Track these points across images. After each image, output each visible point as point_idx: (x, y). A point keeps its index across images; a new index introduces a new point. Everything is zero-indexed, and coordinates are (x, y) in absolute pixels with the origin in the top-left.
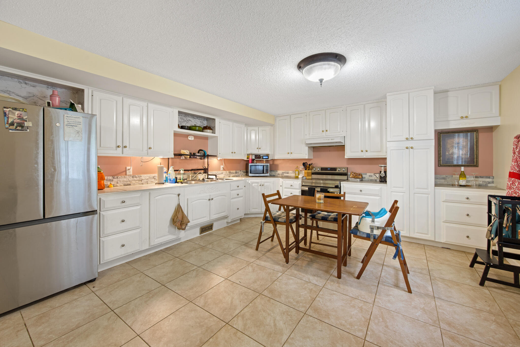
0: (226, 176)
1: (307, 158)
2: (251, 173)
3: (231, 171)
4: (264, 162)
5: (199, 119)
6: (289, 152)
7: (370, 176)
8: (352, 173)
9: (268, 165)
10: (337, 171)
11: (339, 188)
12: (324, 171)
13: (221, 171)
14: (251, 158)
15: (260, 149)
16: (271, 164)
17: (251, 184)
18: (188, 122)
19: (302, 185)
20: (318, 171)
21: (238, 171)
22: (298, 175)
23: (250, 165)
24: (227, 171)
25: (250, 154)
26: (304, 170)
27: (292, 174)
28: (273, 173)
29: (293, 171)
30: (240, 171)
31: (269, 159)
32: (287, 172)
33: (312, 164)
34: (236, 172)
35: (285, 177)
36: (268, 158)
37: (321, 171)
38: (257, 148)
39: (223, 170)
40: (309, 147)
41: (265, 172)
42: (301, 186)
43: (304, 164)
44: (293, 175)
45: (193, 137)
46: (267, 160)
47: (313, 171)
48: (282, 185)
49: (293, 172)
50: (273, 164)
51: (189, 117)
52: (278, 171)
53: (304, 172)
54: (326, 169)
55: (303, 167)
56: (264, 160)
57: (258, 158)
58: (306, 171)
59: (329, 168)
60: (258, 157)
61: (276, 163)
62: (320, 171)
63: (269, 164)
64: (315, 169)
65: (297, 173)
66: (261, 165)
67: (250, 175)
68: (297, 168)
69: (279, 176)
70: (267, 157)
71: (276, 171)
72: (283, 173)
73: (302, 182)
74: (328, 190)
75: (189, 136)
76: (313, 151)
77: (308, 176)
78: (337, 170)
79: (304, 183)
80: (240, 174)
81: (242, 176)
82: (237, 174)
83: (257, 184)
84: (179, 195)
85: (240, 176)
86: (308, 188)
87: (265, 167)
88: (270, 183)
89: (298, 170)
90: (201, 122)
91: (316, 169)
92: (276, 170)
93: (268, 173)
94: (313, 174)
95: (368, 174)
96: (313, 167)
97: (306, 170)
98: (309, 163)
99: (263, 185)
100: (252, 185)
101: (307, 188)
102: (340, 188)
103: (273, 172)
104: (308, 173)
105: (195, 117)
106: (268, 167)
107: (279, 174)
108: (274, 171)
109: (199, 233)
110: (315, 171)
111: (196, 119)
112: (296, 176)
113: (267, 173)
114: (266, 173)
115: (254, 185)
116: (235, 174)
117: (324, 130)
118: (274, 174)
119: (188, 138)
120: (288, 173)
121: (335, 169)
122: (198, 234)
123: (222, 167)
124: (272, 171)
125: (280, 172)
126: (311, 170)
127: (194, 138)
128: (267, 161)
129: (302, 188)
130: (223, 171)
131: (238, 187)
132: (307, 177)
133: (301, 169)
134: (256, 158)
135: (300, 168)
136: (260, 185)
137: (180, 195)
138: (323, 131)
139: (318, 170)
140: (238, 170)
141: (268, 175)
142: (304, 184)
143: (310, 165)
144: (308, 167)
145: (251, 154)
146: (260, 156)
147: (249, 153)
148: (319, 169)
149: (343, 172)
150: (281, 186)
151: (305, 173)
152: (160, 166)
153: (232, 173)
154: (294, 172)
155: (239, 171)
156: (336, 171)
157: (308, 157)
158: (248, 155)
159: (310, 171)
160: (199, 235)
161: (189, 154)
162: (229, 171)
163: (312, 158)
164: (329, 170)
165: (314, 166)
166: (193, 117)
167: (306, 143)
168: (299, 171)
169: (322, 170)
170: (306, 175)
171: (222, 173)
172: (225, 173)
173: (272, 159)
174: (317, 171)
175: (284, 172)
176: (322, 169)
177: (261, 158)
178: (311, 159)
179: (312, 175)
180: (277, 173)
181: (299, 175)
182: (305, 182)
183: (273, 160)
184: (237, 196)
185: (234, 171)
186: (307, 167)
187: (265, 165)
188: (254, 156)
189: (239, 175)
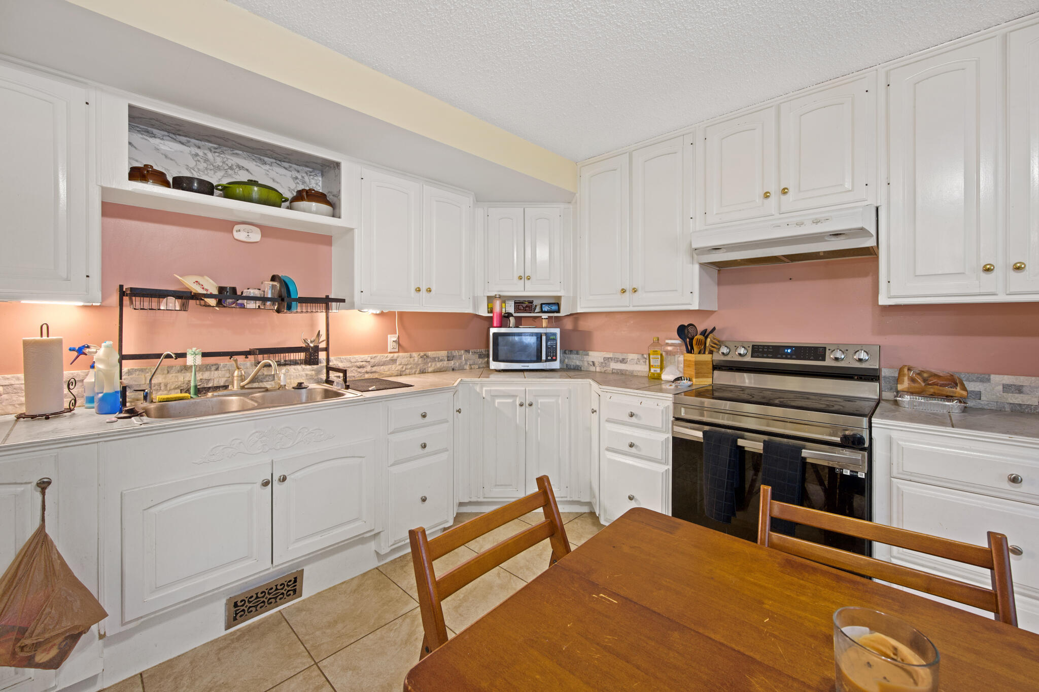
0: (411, 368)
1: (695, 306)
2: (496, 359)
3: (430, 353)
4: (544, 323)
5: (286, 169)
6: (627, 286)
7: (1007, 388)
8: (909, 369)
9: (555, 334)
10: (828, 362)
11: (864, 449)
12: (768, 357)
13: (390, 353)
14: (497, 309)
15: (530, 281)
16: (570, 330)
17: (488, 398)
18: (230, 172)
19: (677, 419)
20: (740, 359)
21: (456, 353)
22: (658, 370)
23: (494, 334)
24: (415, 355)
25: (495, 297)
26: (682, 354)
27: (637, 363)
28: (575, 360)
29: (643, 355)
30: (467, 351)
31: (562, 313)
32: (621, 357)
33: (714, 329)
34: (448, 357)
35: (613, 373)
36: (558, 311)
37: (752, 357)
38: (520, 278)
39: (397, 350)
40: (703, 265)
41: (544, 358)
42: (672, 419)
43: (682, 331)
44: (641, 368)
45: (258, 230)
46: (556, 317)
47: (718, 357)
48: (596, 408)
49: (640, 356)
50: (575, 329)
51: (237, 154)
52: (591, 353)
53: (682, 358)
54: (776, 351)
55: (678, 341)
56: (545, 316)
57: (525, 311)
58: (692, 357)
59: (788, 347)
60: (524, 305)
61: (584, 325)
62: (748, 359)
63: (557, 331)
64: (724, 350)
65: (656, 362)
66: (532, 334)
67: (494, 365)
68: (657, 342)
69: (592, 369)
70: (554, 308)
71: (584, 353)
72: (607, 359)
73: (676, 404)
74: (803, 455)
75: (236, 227)
76: (720, 283)
77: (699, 374)
78: (830, 356)
79: (683, 410)
80: (466, 360)
81: (471, 369)
82: (452, 362)
83: (510, 400)
84: (43, 485)
85: (467, 367)
86: (705, 433)
87: (544, 338)
88: (559, 396)
89: (660, 352)
90: (297, 178)
91: (733, 348)
92: (585, 350)
93: (555, 360)
94: (717, 367)
95: (999, 380)
96: (719, 344)
97: (690, 351)
98: (700, 328)
99: (531, 405)
100: (494, 402)
101: (700, 434)
102: (870, 450)
103: (574, 356)
104: (697, 363)
105: (266, 159)
106: (555, 340)
107: (593, 362)
108: (577, 353)
109: (222, 624)
110: (728, 358)
111: (271, 165)
112: (653, 374)
113: (552, 360)
114: (547, 360)
115: (498, 403)
116: (445, 363)
117: (773, 189)
118: (578, 363)
119: (232, 232)
120: (623, 361)
121: (818, 352)
122: (219, 630)
123: (392, 338)
124: (571, 351)
125: (596, 356)
126: (711, 352)
127: (262, 236)
128: (556, 321)
129: (677, 429)
130: (396, 355)
131: (424, 416)
132: (694, 380)
133: (670, 348)
134: (517, 309)
135: (668, 344)
136: (521, 405)
137: (49, 483)
138: (767, 195)
139: (743, 354)
140: (459, 349)
141: (556, 365)
142: (683, 414)
143: (705, 333)
144: (699, 342)
145: (499, 295)
146: (531, 302)
147: (493, 294)
148: (742, 351)
149: (858, 365)
150: (594, 411)
151: (687, 364)
152: (39, 338)
153: (434, 358)
154: (646, 359)
155: (463, 352)
156: (824, 359)
157: (700, 304)
158: (490, 299)
159: (707, 357)
160: (223, 633)
161: (215, 292)
162: (422, 354)
163: (714, 307)
164: (787, 356)
165: (723, 338)
166: (260, 159)
167: (694, 246)
168: (661, 355)
169: (756, 354)
170: (692, 372)
171: (393, 361)
172: (404, 361)
173: (571, 315)
174: (734, 357)
175: (610, 355)
176: (758, 350)
177: (536, 311)
178: (711, 313)
179: (716, 372)
180: (586, 358)
181: (662, 369)
182: (687, 406)
183: (575, 316)
184: (421, 451)
185: (443, 353)
186: (694, 342)
187: (546, 334)
188: (512, 304)
189: (460, 365)
